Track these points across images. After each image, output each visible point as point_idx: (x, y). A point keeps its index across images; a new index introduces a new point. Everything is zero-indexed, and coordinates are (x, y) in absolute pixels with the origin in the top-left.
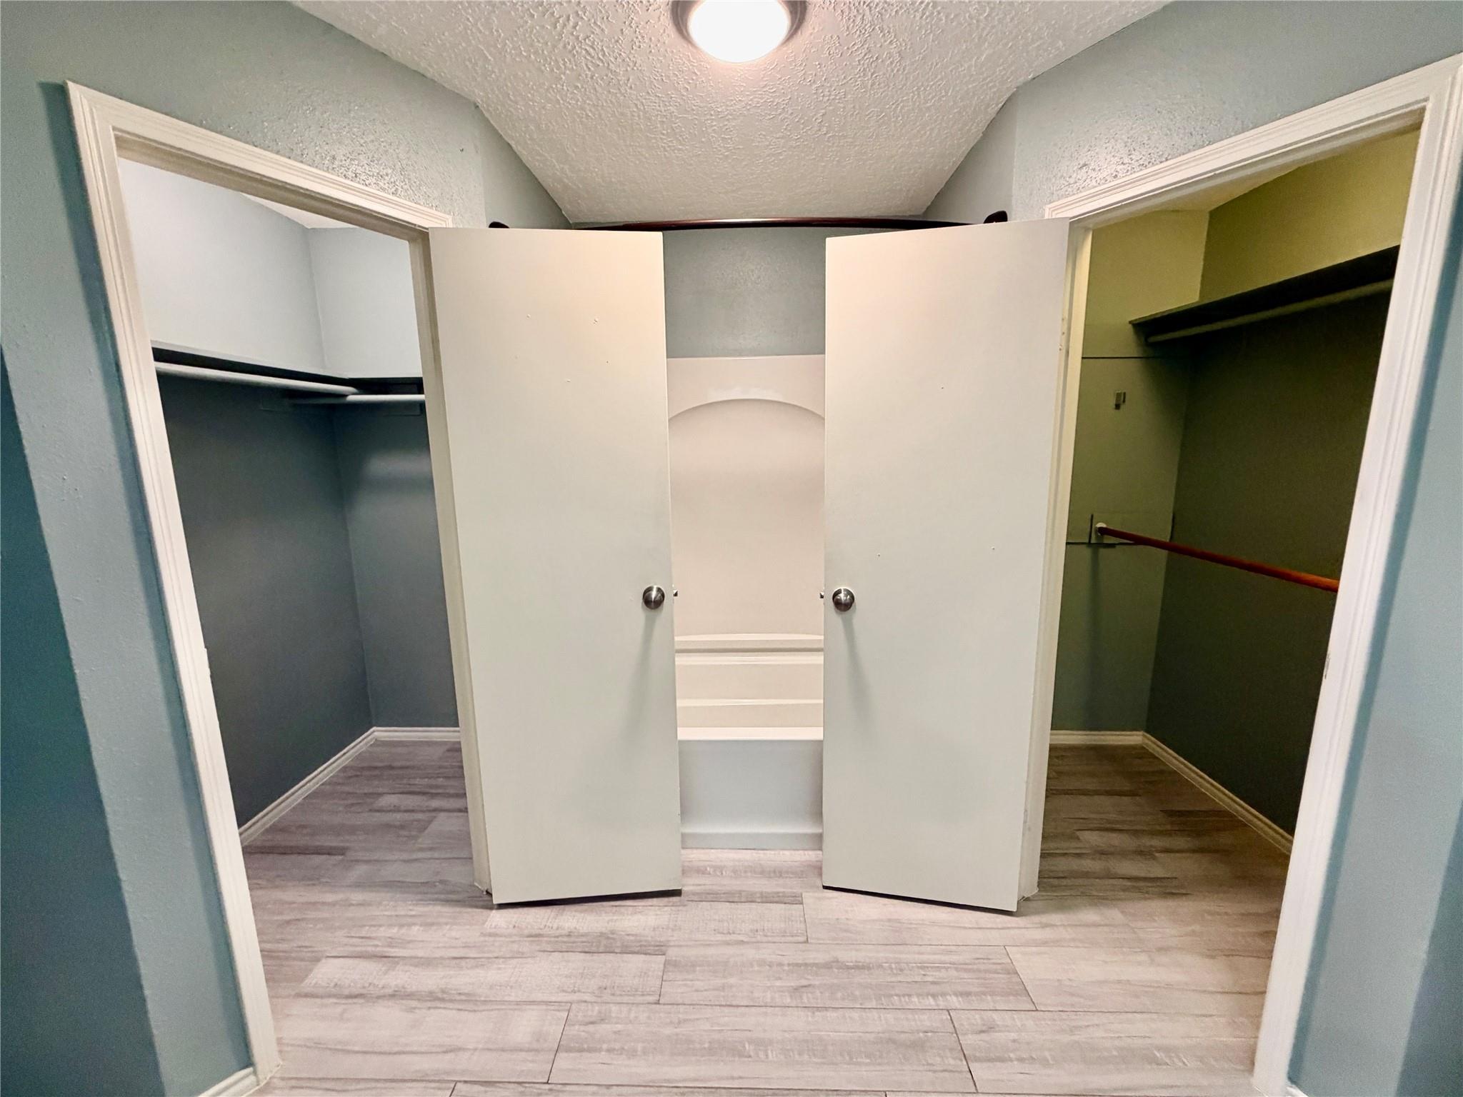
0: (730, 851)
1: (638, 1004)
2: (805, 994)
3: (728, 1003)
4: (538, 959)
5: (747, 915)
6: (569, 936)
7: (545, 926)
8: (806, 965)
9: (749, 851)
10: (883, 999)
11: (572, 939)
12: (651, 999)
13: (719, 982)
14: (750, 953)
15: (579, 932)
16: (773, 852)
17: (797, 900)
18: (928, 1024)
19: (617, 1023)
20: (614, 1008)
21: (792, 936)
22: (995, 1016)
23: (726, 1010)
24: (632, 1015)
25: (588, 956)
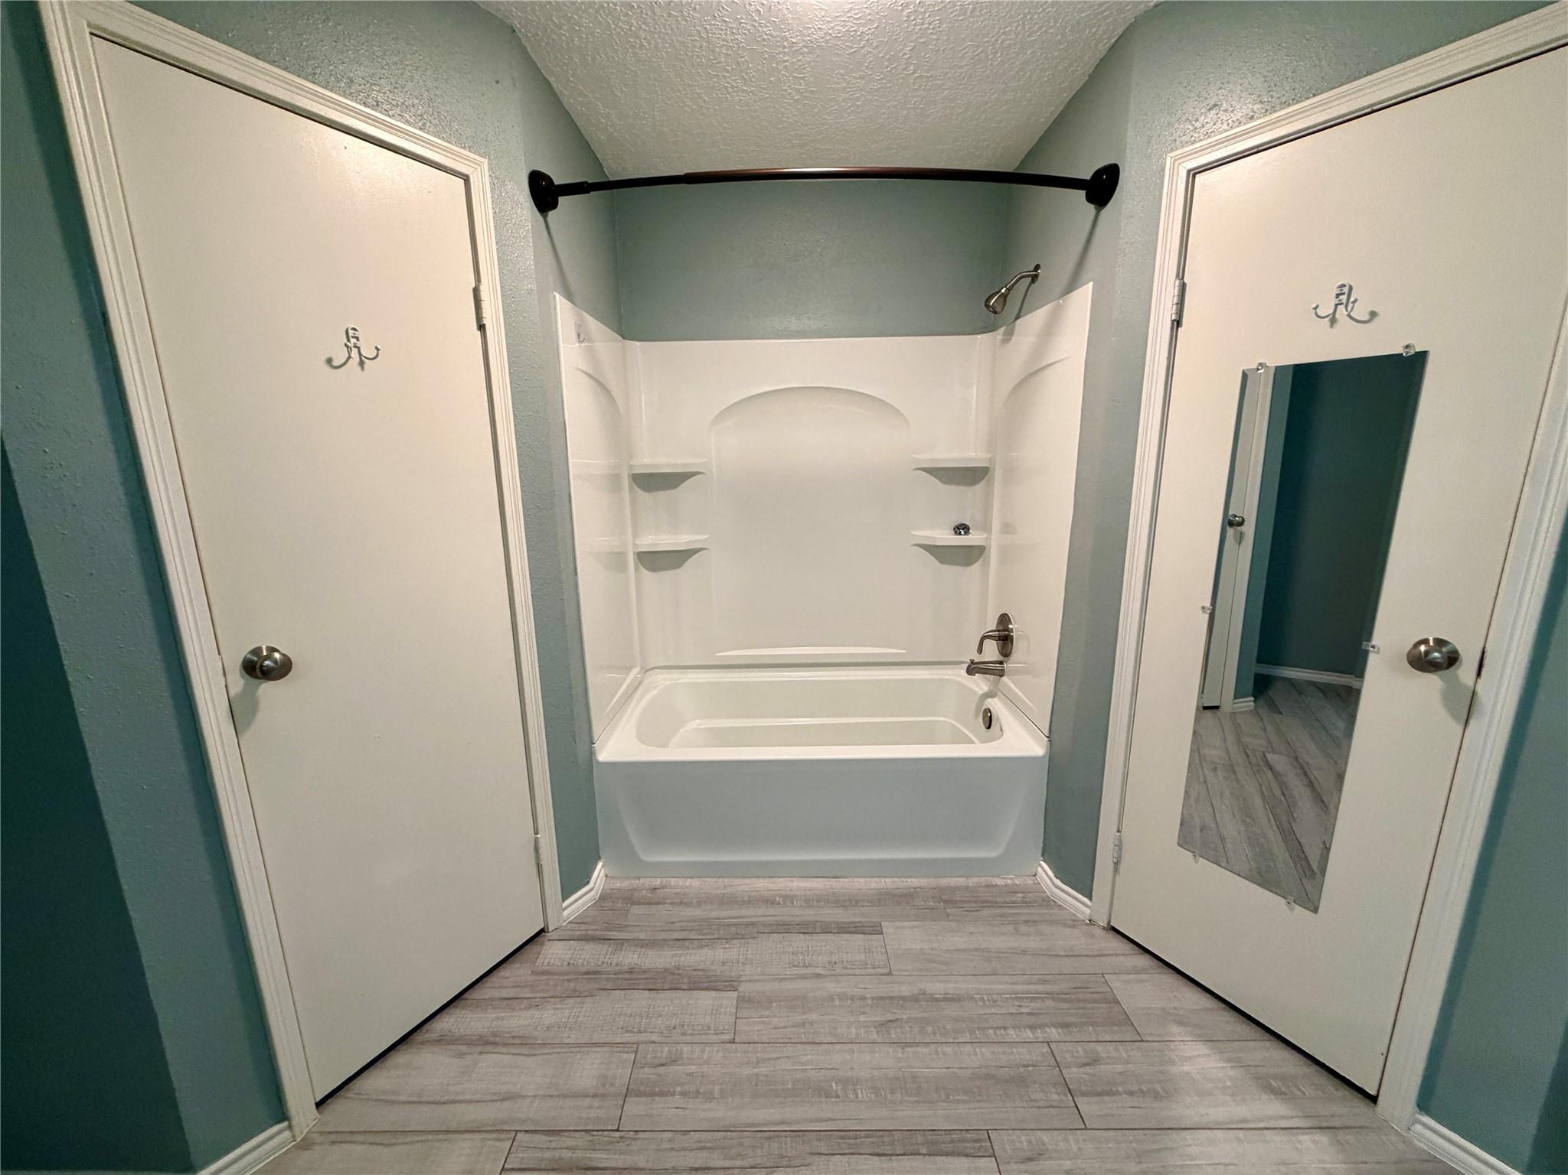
0: (801, 879)
1: (712, 1044)
2: (893, 1030)
3: (810, 1040)
4: (598, 997)
5: (824, 947)
6: (630, 972)
7: (603, 963)
8: (891, 998)
9: (821, 879)
10: (977, 1032)
11: (634, 976)
12: (726, 1037)
13: (798, 1018)
14: (831, 987)
15: (641, 969)
16: (846, 880)
17: (877, 930)
18: (1028, 1057)
19: (689, 1064)
20: (686, 1049)
21: (874, 968)
22: (1099, 1048)
23: (808, 1047)
24: (706, 1056)
25: (653, 994)
